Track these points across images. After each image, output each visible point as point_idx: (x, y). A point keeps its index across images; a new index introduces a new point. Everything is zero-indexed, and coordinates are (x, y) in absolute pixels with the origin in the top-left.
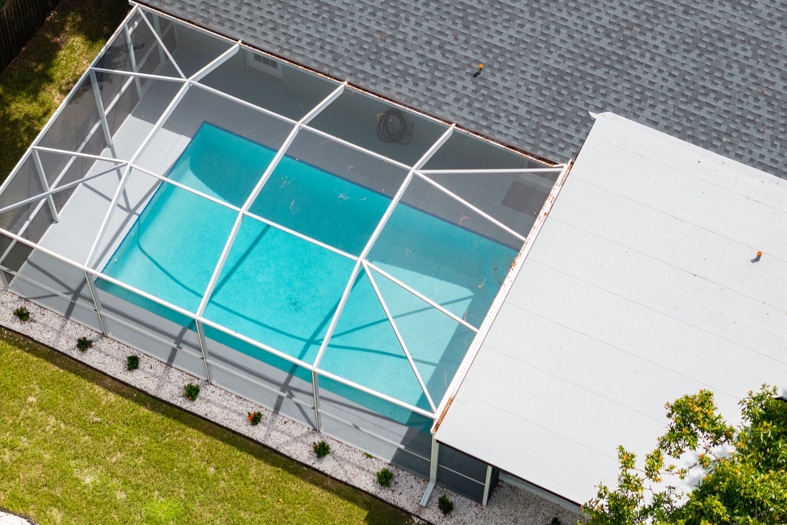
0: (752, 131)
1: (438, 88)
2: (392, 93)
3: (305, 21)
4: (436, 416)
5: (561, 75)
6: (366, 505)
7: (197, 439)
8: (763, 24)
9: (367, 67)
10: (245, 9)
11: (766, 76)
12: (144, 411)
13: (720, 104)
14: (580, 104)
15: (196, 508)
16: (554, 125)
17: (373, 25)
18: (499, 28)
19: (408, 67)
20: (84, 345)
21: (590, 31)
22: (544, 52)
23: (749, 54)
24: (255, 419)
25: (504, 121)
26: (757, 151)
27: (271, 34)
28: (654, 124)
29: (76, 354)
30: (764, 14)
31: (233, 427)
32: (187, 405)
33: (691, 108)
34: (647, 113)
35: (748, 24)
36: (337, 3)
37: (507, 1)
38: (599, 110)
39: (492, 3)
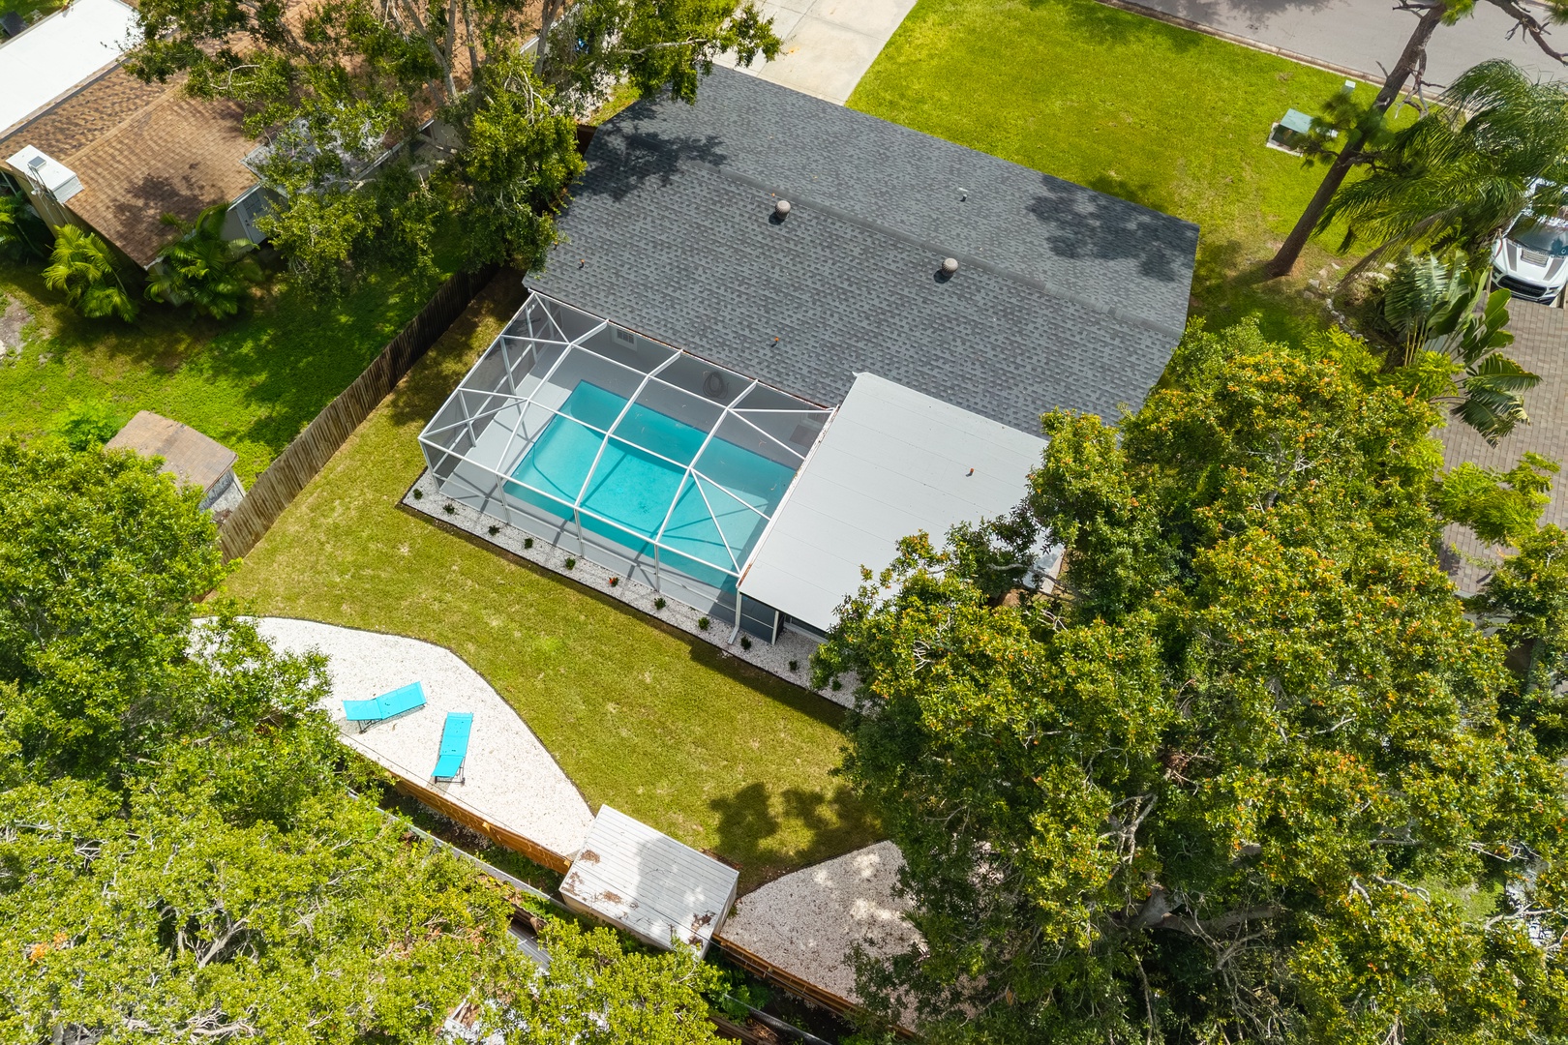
0: (970, 386)
1: (746, 355)
2: (713, 358)
3: (653, 306)
4: (740, 575)
5: (833, 346)
6: (690, 643)
7: (572, 595)
8: (980, 310)
9: (697, 340)
10: (611, 297)
11: (981, 347)
12: (535, 577)
13: (947, 366)
14: (846, 366)
15: (570, 643)
16: (827, 381)
17: (701, 310)
18: (791, 313)
19: (725, 340)
20: (493, 530)
21: (855, 315)
22: (822, 330)
23: (969, 332)
24: (614, 583)
25: (792, 378)
26: (971, 400)
27: (630, 315)
28: (899, 381)
29: (488, 537)
30: (980, 304)
31: (599, 588)
32: (566, 573)
33: (925, 370)
34: (894, 373)
36: (677, 294)
37: (797, 294)
38: (859, 371)
39: (786, 295)
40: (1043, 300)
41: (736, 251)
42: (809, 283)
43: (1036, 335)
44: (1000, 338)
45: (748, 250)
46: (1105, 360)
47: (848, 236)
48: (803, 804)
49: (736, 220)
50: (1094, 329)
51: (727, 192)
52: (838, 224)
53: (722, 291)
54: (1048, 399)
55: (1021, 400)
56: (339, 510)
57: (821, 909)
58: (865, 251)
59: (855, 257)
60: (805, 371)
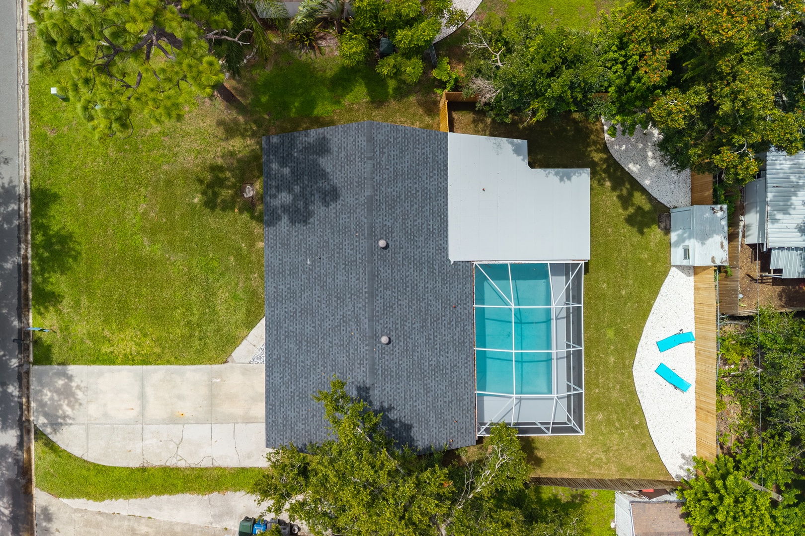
0: (436, 209)
1: (464, 317)
2: (472, 331)
3: (460, 374)
4: (583, 262)
5: (442, 279)
8: (395, 220)
9: (467, 344)
10: (464, 397)
11: (414, 212)
13: (431, 223)
14: (450, 268)
16: (461, 273)
17: (451, 351)
18: (434, 308)
19: (461, 331)
21: (423, 277)
22: (437, 289)
23: (409, 221)
25: (466, 290)
26: (442, 205)
27: (469, 383)
28: (447, 241)
30: (392, 221)
33: (436, 232)
34: (444, 245)
35: (398, 225)
36: (449, 367)
37: (424, 310)
38: (450, 261)
39: (426, 314)
40: (378, 193)
41: (413, 351)
42: (415, 307)
43: (397, 189)
44: (406, 205)
45: (410, 346)
46: (398, 153)
47: (382, 301)
48: (625, 201)
49: (397, 360)
50: (383, 164)
51: (383, 374)
52: (377, 309)
53: (437, 346)
54: (428, 171)
55: (433, 183)
56: (596, 456)
57: (658, 178)
58: (386, 288)
59: (392, 292)
60: (460, 286)
